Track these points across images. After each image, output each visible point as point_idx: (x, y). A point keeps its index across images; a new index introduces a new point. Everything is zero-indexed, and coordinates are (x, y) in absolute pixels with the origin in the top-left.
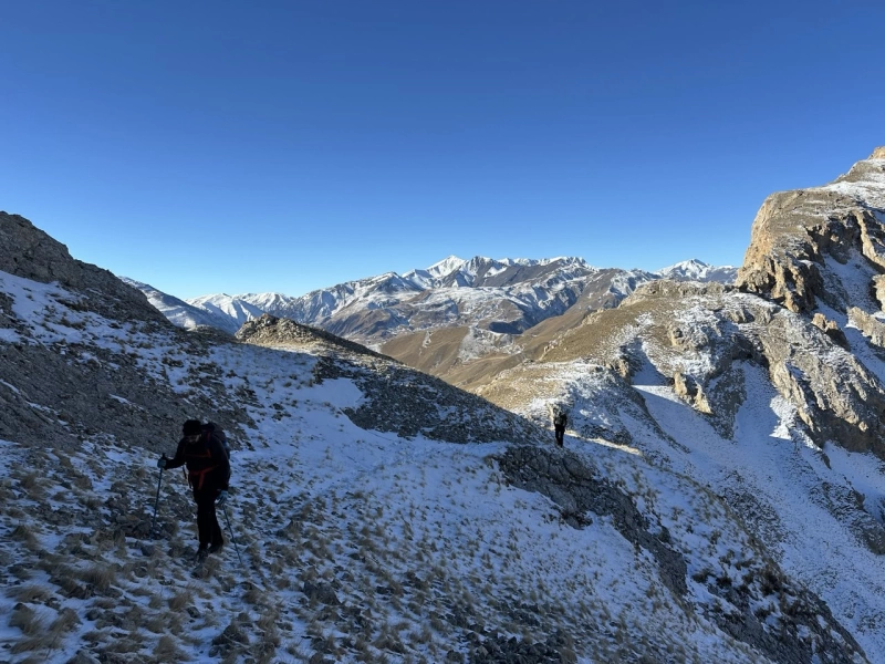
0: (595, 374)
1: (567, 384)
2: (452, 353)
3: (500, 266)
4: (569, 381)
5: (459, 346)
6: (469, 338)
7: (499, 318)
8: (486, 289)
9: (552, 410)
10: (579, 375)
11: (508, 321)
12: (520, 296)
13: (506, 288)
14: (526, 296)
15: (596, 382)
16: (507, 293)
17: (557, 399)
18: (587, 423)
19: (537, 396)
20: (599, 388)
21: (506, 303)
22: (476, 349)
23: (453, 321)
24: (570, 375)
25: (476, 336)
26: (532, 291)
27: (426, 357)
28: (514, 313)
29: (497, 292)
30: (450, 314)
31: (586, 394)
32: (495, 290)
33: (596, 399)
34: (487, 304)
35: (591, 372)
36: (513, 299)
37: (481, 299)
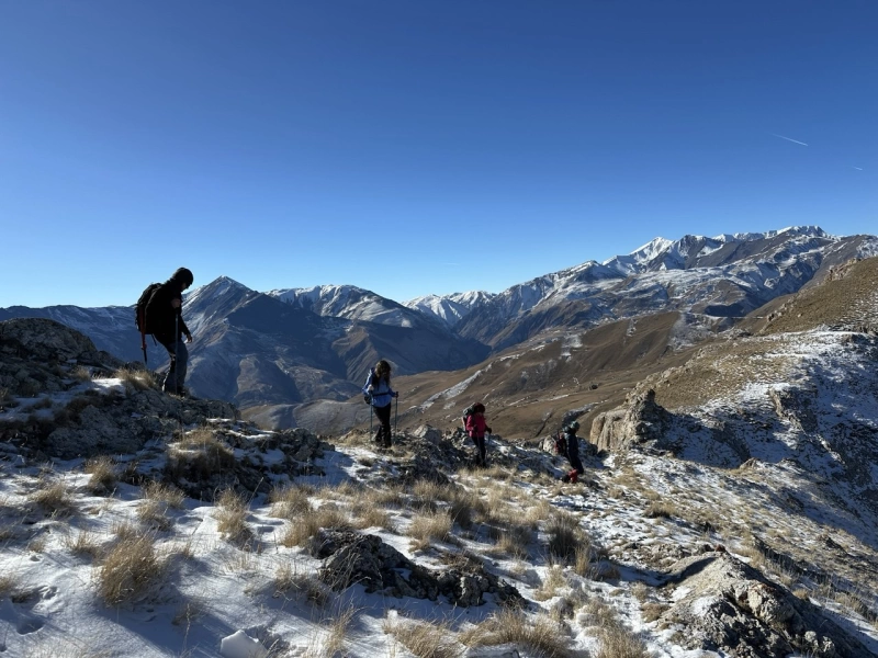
0: (851, 345)
1: (804, 360)
2: (661, 341)
3: (714, 244)
4: (807, 356)
5: (670, 333)
6: (680, 323)
7: (717, 301)
8: (699, 270)
9: (778, 401)
10: (823, 348)
11: (727, 304)
12: (741, 275)
13: (724, 267)
14: (748, 274)
15: (854, 357)
16: (725, 273)
17: (787, 385)
18: (841, 420)
19: (754, 380)
20: (861, 366)
21: (724, 285)
22: (690, 336)
23: (662, 307)
24: (808, 348)
25: (689, 321)
26: (755, 268)
27: (631, 346)
28: (735, 294)
29: (713, 272)
30: (659, 300)
31: (839, 376)
32: (710, 271)
33: (854, 382)
34: (701, 287)
35: (844, 342)
36: (732, 279)
37: (693, 281)
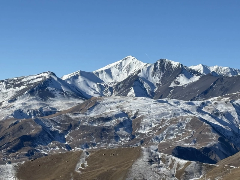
3: (190, 74)
7: (187, 141)
8: (171, 102)
11: (198, 146)
12: (215, 115)
13: (198, 103)
14: (223, 114)
16: (199, 110)
21: (196, 123)
23: (123, 141)
25: (151, 162)
26: (231, 109)
28: (208, 136)
29: (186, 107)
30: (121, 131)
32: (183, 105)
34: (171, 122)
36: (206, 117)
37: (163, 114)
